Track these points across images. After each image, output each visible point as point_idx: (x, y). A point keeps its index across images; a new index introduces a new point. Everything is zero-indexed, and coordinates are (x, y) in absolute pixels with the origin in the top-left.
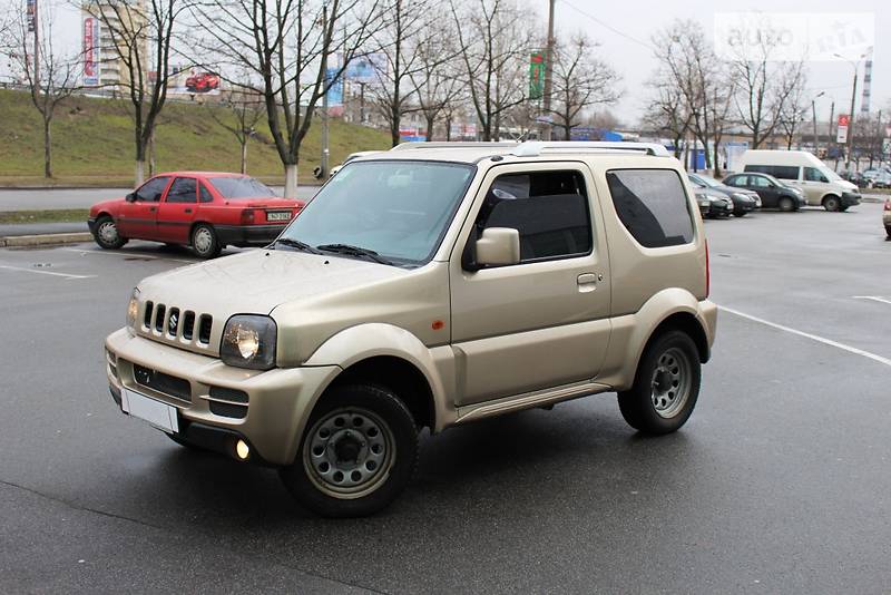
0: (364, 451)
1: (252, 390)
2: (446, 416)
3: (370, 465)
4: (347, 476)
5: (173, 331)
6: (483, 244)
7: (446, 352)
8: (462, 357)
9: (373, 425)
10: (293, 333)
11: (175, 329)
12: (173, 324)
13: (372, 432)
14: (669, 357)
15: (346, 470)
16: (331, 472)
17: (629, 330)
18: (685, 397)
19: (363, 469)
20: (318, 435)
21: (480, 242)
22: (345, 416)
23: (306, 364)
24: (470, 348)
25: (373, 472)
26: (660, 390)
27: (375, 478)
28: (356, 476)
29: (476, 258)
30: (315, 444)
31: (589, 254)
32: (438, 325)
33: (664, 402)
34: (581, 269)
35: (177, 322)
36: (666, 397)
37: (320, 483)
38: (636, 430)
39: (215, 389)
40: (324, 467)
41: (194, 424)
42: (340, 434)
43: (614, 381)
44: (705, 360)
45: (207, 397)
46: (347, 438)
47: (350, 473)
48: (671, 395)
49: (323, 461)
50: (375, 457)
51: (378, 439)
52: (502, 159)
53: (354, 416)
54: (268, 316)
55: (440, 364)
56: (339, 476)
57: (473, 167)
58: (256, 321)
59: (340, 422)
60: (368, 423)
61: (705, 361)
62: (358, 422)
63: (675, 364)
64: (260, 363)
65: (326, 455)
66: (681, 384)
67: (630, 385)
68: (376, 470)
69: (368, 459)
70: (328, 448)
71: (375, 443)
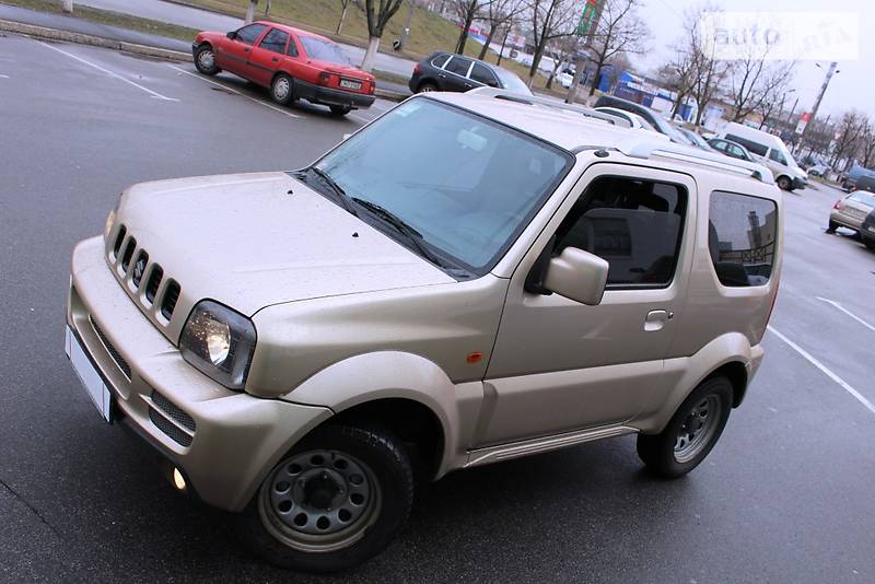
0: (339, 497)
1: (199, 418)
2: (455, 459)
3: (344, 515)
5: (137, 280)
6: (558, 267)
7: (474, 389)
8: (492, 397)
9: (359, 472)
11: (139, 279)
12: (138, 272)
13: (356, 478)
15: (313, 512)
16: (295, 510)
17: (678, 375)
18: (705, 441)
19: (333, 516)
20: (286, 469)
21: (556, 262)
22: (326, 455)
23: (284, 398)
24: (505, 386)
25: (346, 523)
26: (683, 432)
27: (346, 531)
28: (323, 523)
29: (544, 280)
30: (279, 479)
31: (666, 287)
32: (475, 358)
33: (683, 442)
34: (654, 303)
35: (142, 272)
36: (686, 438)
37: (275, 525)
39: (158, 395)
40: (286, 506)
42: (315, 472)
44: (736, 405)
45: (148, 399)
46: (322, 479)
47: (317, 517)
48: (691, 438)
49: (285, 498)
50: (353, 506)
51: (362, 488)
52: (607, 154)
53: (339, 457)
54: (250, 319)
56: (301, 519)
57: (570, 157)
58: (233, 320)
59: (318, 461)
60: (354, 467)
61: (735, 407)
62: (341, 465)
63: (705, 407)
64: (225, 378)
65: (292, 492)
66: (706, 427)
67: (661, 429)
68: (350, 522)
69: (344, 507)
70: (296, 485)
71: (357, 492)
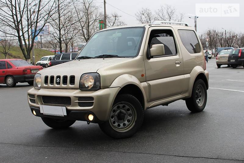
0: (126, 116)
1: (95, 96)
2: (147, 105)
3: (129, 121)
4: (122, 125)
5: (58, 83)
7: (145, 84)
8: (149, 86)
9: (129, 107)
10: (105, 77)
12: (58, 81)
13: (128, 110)
14: (198, 88)
15: (121, 123)
16: (116, 124)
17: (188, 79)
18: (204, 100)
19: (126, 122)
20: (112, 112)
21: (151, 49)
22: (120, 105)
23: (110, 87)
25: (130, 123)
26: (197, 98)
27: (130, 125)
28: (124, 125)
29: (150, 55)
30: (111, 115)
31: (177, 55)
32: (143, 75)
33: (198, 101)
34: (176, 59)
35: (60, 80)
37: (114, 128)
38: (190, 112)
39: (80, 98)
40: (114, 123)
41: (72, 111)
42: (118, 111)
43: (186, 95)
45: (77, 101)
46: (121, 112)
47: (122, 124)
48: (200, 100)
49: (114, 120)
50: (130, 118)
51: (130, 112)
52: (151, 25)
53: (123, 105)
54: (96, 72)
55: (144, 88)
56: (119, 125)
57: (144, 28)
59: (118, 107)
60: (127, 107)
61: (207, 89)
62: (124, 107)
63: (200, 90)
64: (95, 88)
65: (115, 119)
66: (202, 96)
67: (191, 96)
68: (130, 122)
69: (128, 119)
70: (115, 116)
71: (130, 113)
